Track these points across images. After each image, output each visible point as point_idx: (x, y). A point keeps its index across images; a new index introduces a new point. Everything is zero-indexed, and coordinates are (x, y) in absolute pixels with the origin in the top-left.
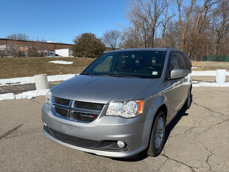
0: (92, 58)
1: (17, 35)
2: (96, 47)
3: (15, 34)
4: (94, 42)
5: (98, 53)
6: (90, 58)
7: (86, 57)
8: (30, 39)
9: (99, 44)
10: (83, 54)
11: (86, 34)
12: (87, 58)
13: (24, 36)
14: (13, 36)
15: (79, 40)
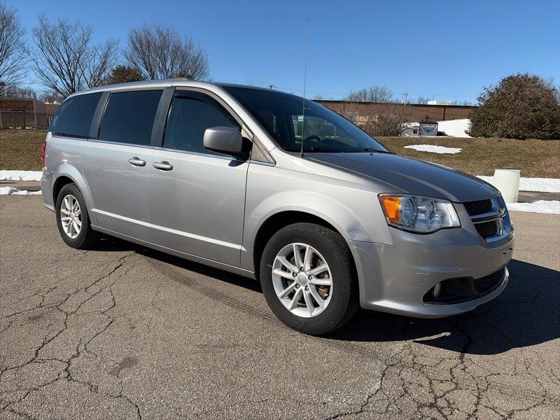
0: (520, 139)
1: (368, 90)
2: (534, 111)
3: (365, 90)
4: (531, 99)
5: (541, 125)
6: (513, 140)
7: (501, 137)
8: (394, 99)
9: (548, 103)
10: (496, 129)
11: (511, 78)
12: (504, 139)
13: (383, 93)
14: (360, 94)
15: (491, 94)
